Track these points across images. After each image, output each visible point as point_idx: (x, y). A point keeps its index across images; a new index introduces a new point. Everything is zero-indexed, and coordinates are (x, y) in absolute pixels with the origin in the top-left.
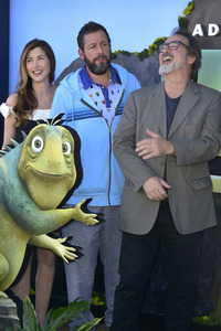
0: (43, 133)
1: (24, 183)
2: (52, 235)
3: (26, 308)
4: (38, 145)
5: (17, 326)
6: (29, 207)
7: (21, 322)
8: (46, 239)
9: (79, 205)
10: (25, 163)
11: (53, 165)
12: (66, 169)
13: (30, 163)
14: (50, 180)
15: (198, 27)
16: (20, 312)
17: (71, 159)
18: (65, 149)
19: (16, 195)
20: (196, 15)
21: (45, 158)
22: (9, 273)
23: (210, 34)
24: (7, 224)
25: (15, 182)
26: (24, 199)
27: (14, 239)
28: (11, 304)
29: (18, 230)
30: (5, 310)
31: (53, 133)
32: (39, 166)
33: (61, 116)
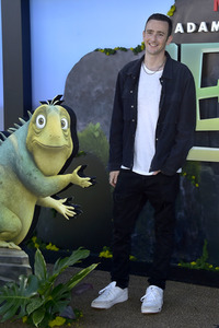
0: (44, 112)
1: (31, 155)
2: (55, 197)
3: (37, 258)
4: (41, 122)
5: (30, 273)
6: (36, 175)
7: (33, 269)
9: (76, 171)
10: (31, 138)
11: (54, 138)
12: (65, 141)
13: (35, 138)
16: (32, 261)
17: (68, 132)
18: (63, 125)
19: (25, 165)
21: (47, 133)
23: (190, 30)
24: (19, 189)
25: (24, 154)
26: (31, 168)
28: (24, 255)
30: (20, 260)
31: (53, 111)
33: (59, 97)
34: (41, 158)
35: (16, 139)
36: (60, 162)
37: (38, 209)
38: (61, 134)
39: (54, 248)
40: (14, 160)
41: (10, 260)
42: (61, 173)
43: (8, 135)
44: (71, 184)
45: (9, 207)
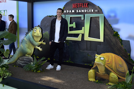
0: (36, 28)
1: (33, 37)
2: (38, 46)
3: (34, 59)
4: (35, 31)
6: (34, 42)
7: (34, 61)
8: (37, 47)
9: (42, 41)
10: (33, 34)
11: (38, 34)
12: (40, 35)
14: (37, 37)
15: (65, 11)
16: (33, 59)
17: (41, 33)
18: (40, 31)
19: (32, 40)
20: (65, 9)
21: (36, 33)
22: (31, 53)
23: (67, 12)
24: (31, 44)
25: (32, 37)
26: (33, 40)
27: (32, 47)
28: (32, 58)
29: (32, 46)
30: (31, 59)
31: (38, 28)
32: (35, 34)
33: (39, 25)
34: (35, 38)
35: (30, 34)
36: (39, 39)
37: (35, 49)
38: (39, 33)
39: (38, 57)
40: (30, 38)
41: (29, 59)
42: (39, 41)
43: (28, 33)
44: (41, 44)
45: (29, 48)
